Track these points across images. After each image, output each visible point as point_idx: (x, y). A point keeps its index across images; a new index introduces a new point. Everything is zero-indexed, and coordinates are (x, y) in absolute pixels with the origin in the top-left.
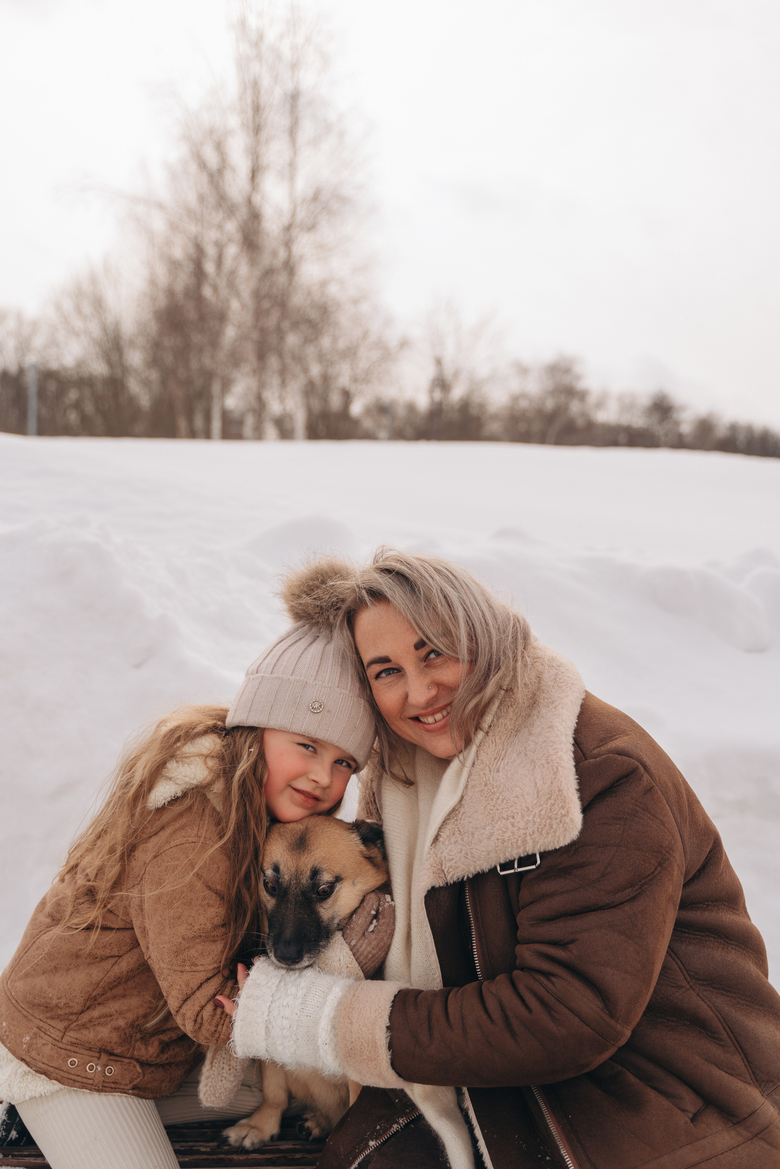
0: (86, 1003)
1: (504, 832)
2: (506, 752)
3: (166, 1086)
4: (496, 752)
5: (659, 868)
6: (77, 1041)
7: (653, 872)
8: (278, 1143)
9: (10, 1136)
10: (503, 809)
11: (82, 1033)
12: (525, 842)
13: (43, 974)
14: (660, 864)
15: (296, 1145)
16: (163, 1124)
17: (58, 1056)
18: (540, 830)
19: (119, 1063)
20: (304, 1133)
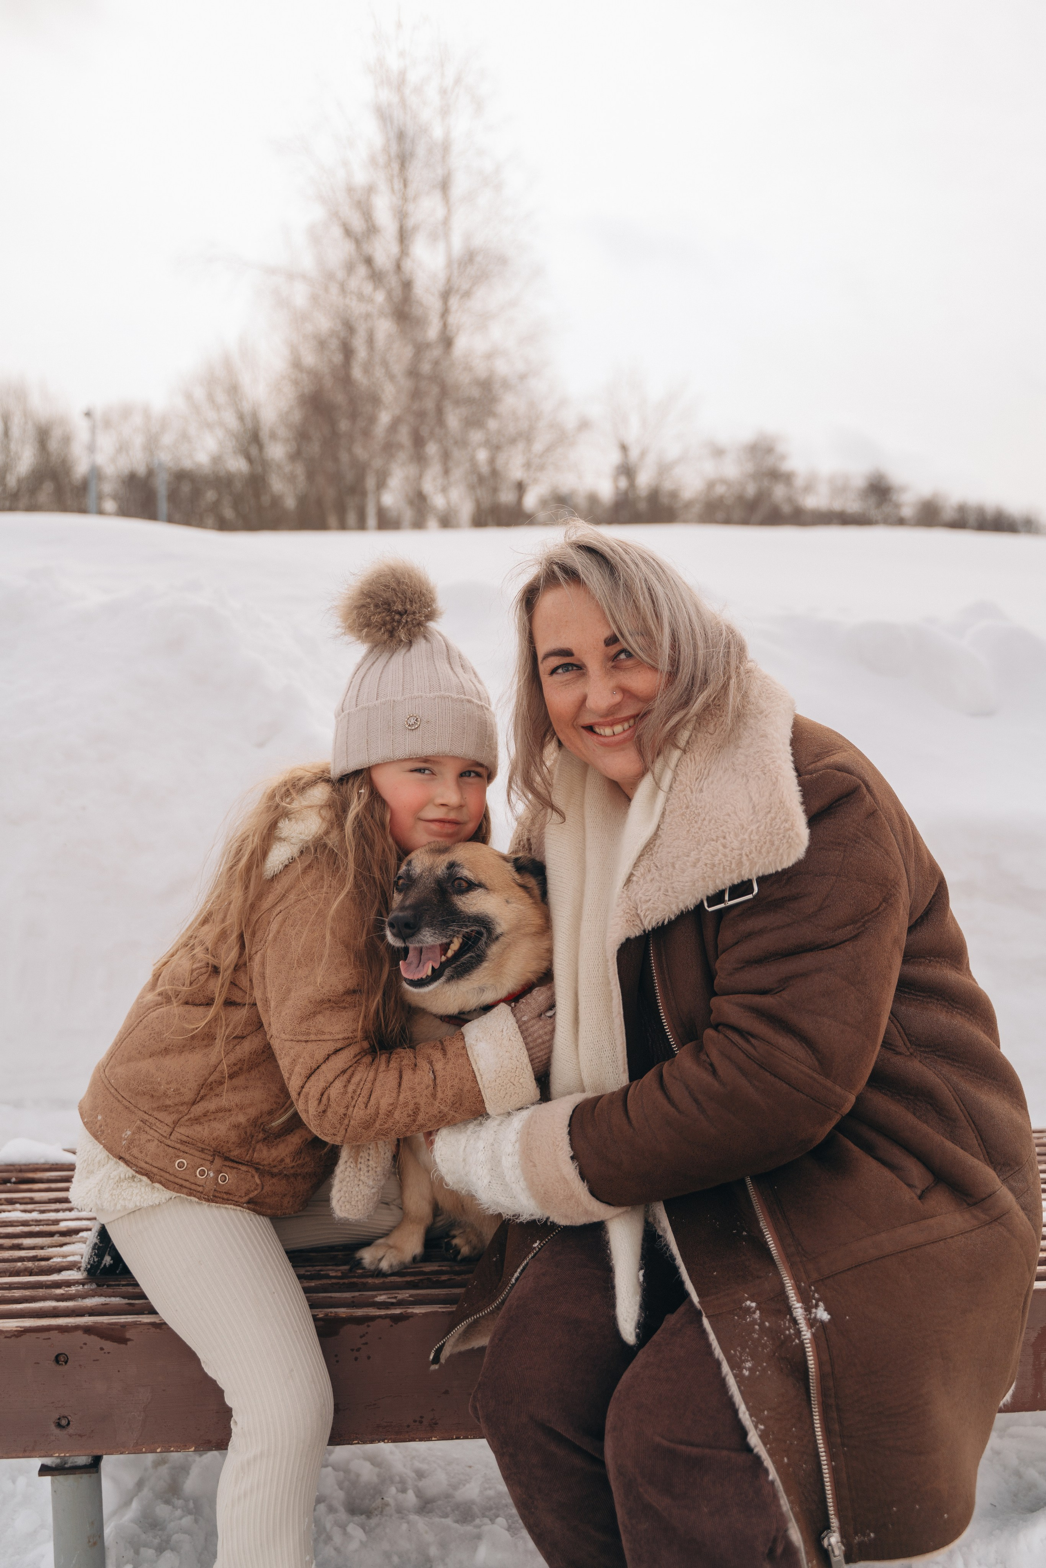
0: (200, 1091)
1: (713, 856)
2: (709, 771)
3: (289, 1202)
4: (697, 770)
5: (884, 904)
6: (188, 1139)
7: (878, 908)
8: (421, 1265)
9: (104, 1262)
10: (710, 830)
11: (194, 1130)
12: (740, 864)
13: (150, 1056)
14: (885, 900)
15: (442, 1266)
16: (284, 1249)
17: (165, 1154)
18: (758, 848)
19: (235, 1170)
20: (451, 1251)
